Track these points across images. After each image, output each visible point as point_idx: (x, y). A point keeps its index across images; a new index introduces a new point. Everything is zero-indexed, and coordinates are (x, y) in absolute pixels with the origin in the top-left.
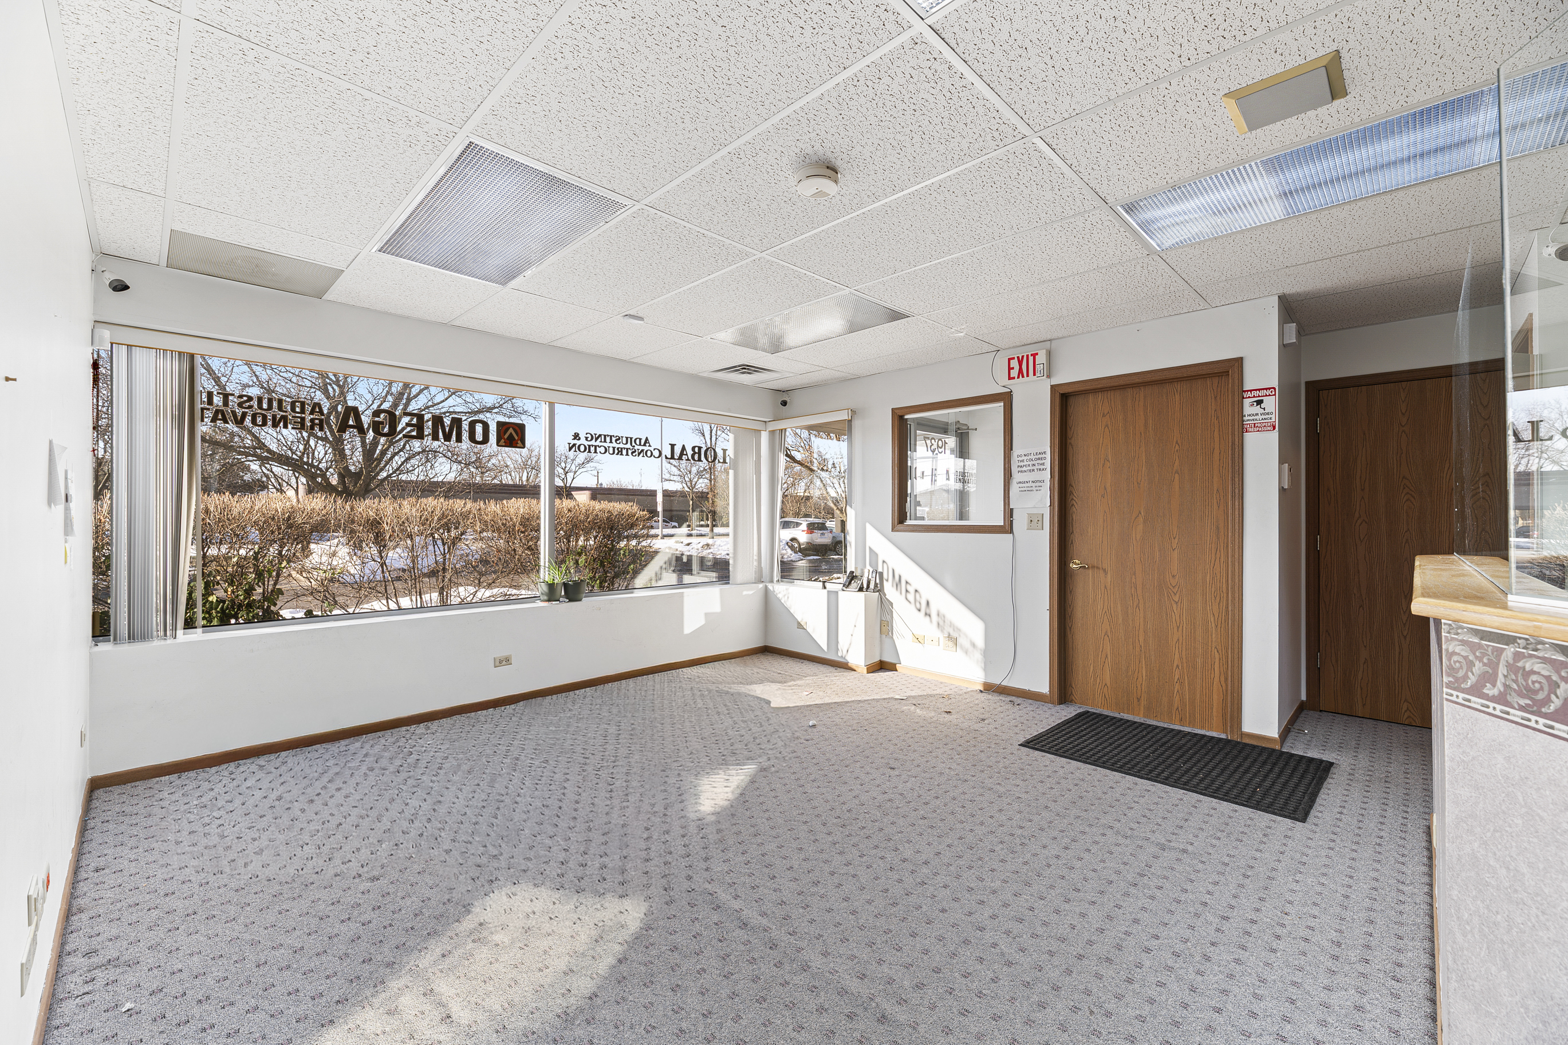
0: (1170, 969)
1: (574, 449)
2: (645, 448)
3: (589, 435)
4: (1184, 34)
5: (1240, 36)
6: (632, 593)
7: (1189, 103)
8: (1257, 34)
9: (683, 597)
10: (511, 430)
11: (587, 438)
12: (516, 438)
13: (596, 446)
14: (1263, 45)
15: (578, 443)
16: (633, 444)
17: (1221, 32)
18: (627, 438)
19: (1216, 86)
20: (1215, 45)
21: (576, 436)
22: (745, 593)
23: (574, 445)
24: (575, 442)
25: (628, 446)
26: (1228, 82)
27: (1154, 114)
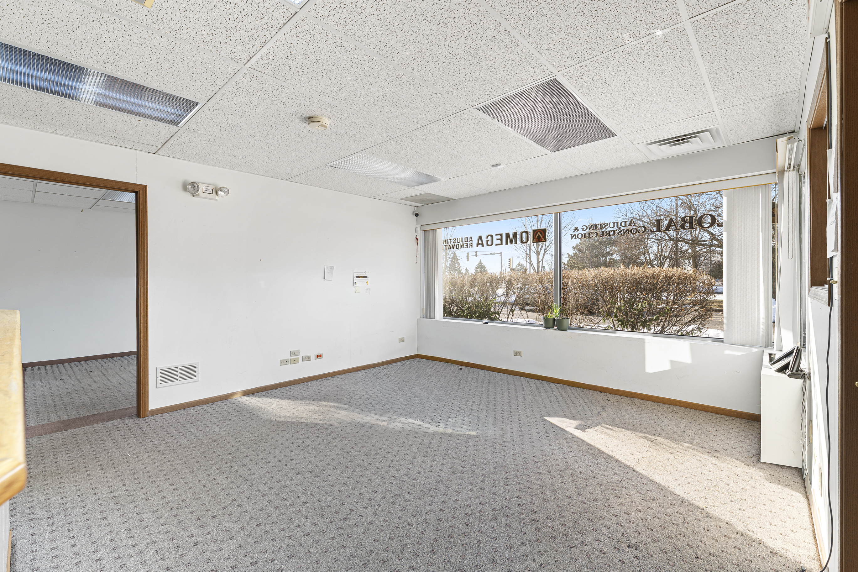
0: (172, 539)
1: (574, 237)
2: (630, 228)
3: (585, 227)
4: (139, 40)
5: (117, 21)
6: (615, 333)
7: (168, 19)
8: (109, 15)
9: (644, 342)
10: (539, 233)
11: (583, 229)
12: (541, 237)
13: (589, 234)
14: (110, 9)
15: (577, 233)
16: (619, 226)
17: (124, 29)
18: (614, 223)
19: (148, 14)
20: (131, 27)
21: (576, 229)
22: (727, 352)
23: (575, 235)
24: (576, 233)
25: (616, 228)
26: (140, 10)
27: (190, 29)
